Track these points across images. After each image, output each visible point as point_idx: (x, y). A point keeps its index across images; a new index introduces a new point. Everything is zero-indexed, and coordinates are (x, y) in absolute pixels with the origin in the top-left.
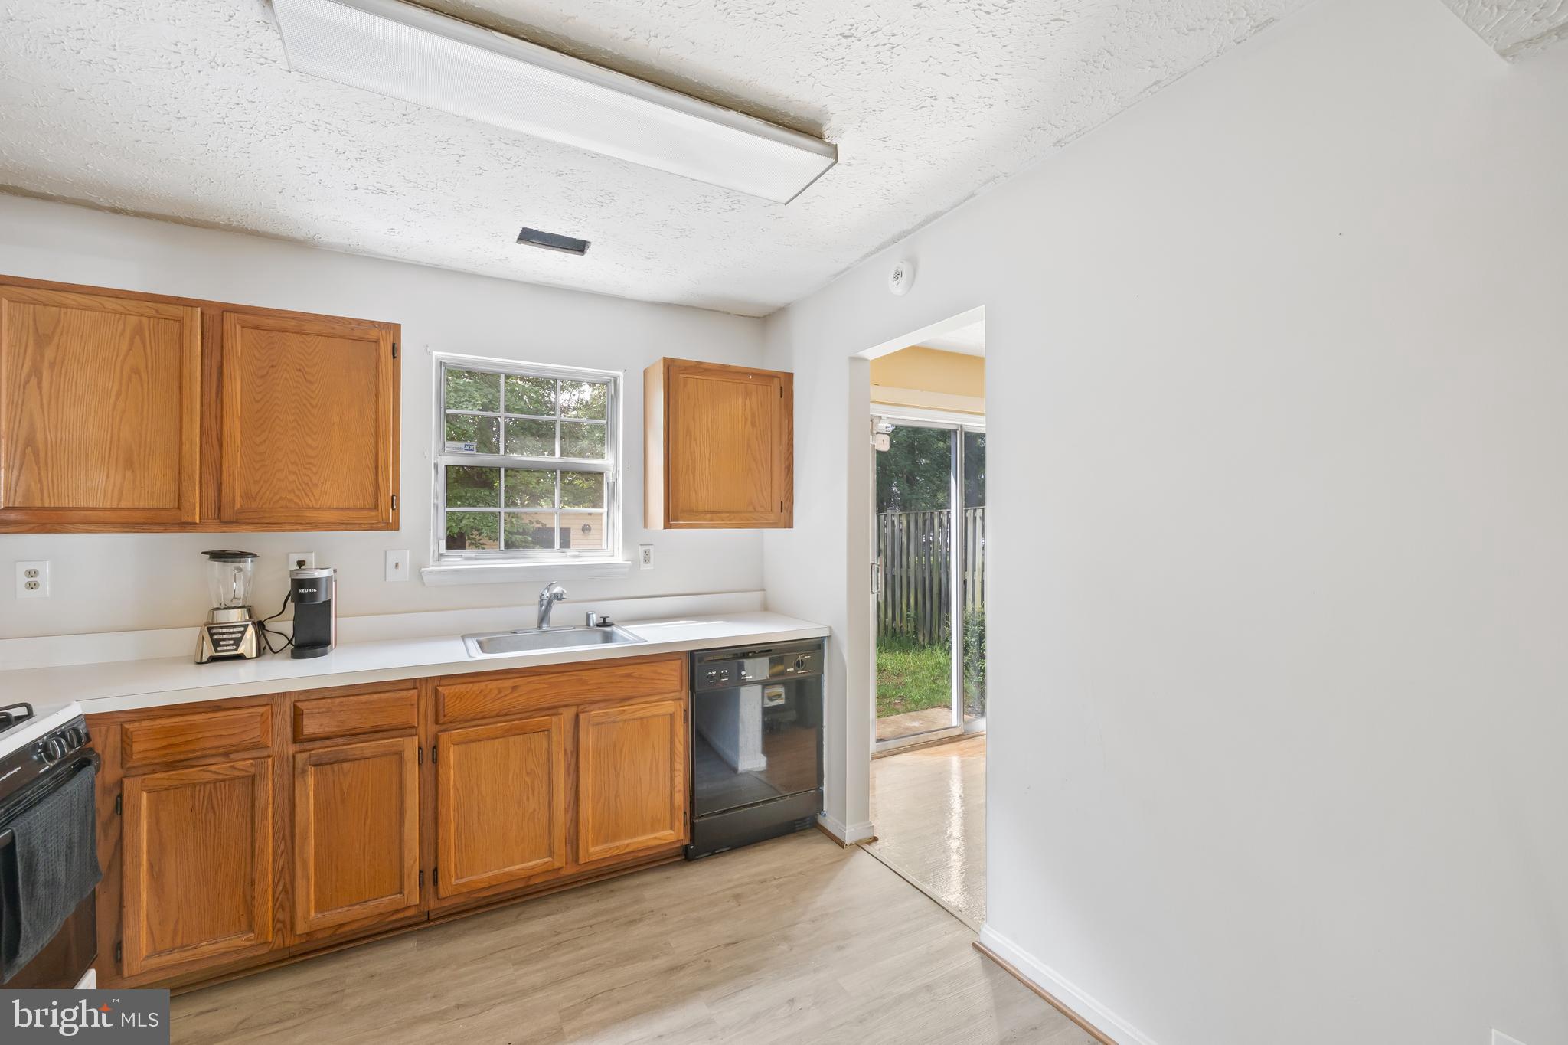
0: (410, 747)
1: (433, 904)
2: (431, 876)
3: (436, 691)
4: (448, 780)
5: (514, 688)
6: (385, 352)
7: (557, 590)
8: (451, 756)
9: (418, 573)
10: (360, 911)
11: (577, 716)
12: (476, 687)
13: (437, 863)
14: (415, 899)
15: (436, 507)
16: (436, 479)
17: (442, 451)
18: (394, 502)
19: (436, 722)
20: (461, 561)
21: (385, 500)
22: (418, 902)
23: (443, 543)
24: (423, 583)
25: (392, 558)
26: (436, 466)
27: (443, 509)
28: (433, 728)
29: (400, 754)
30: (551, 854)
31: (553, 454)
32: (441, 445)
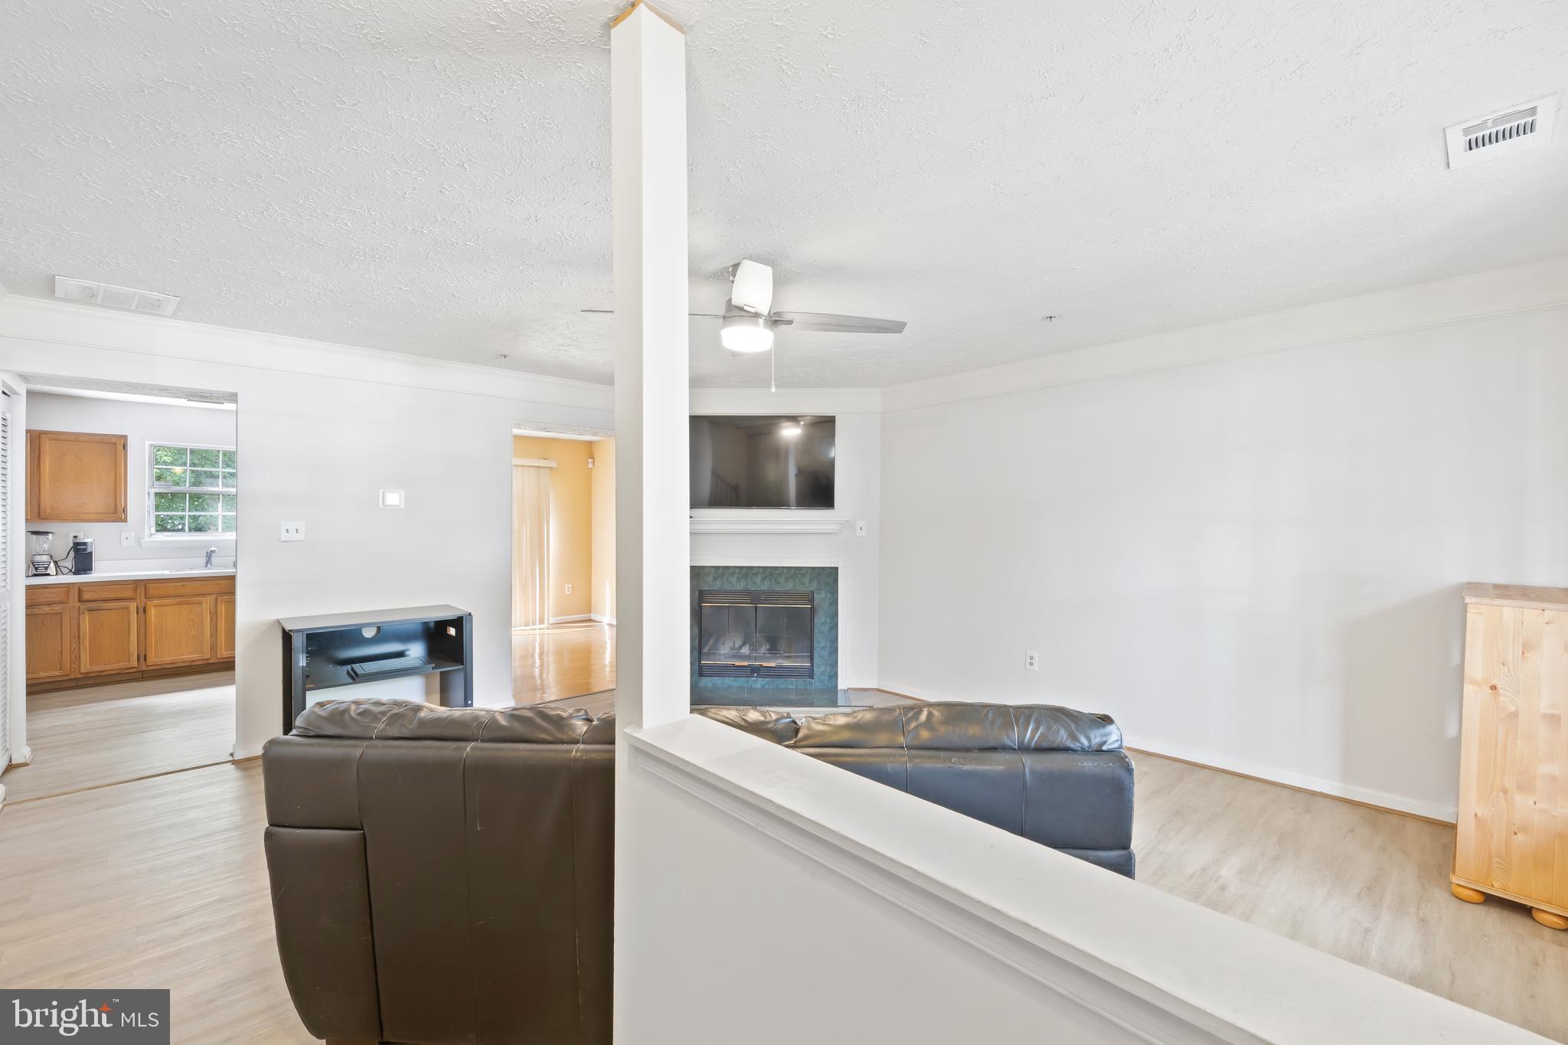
0: (133, 606)
1: (144, 668)
2: (143, 657)
3: (145, 586)
4: (151, 619)
5: (183, 586)
6: (120, 447)
7: (213, 549)
8: (152, 612)
9: (139, 540)
10: (109, 667)
11: (216, 599)
12: (165, 585)
13: (146, 651)
14: (135, 664)
15: (149, 512)
16: (149, 499)
17: (153, 486)
18: (124, 510)
19: (145, 597)
20: (163, 537)
21: (120, 510)
22: (136, 666)
23: (153, 530)
24: (141, 546)
25: (124, 535)
26: (149, 494)
27: (153, 514)
28: (143, 600)
29: (127, 608)
30: (203, 652)
31: (218, 486)
32: (152, 483)
